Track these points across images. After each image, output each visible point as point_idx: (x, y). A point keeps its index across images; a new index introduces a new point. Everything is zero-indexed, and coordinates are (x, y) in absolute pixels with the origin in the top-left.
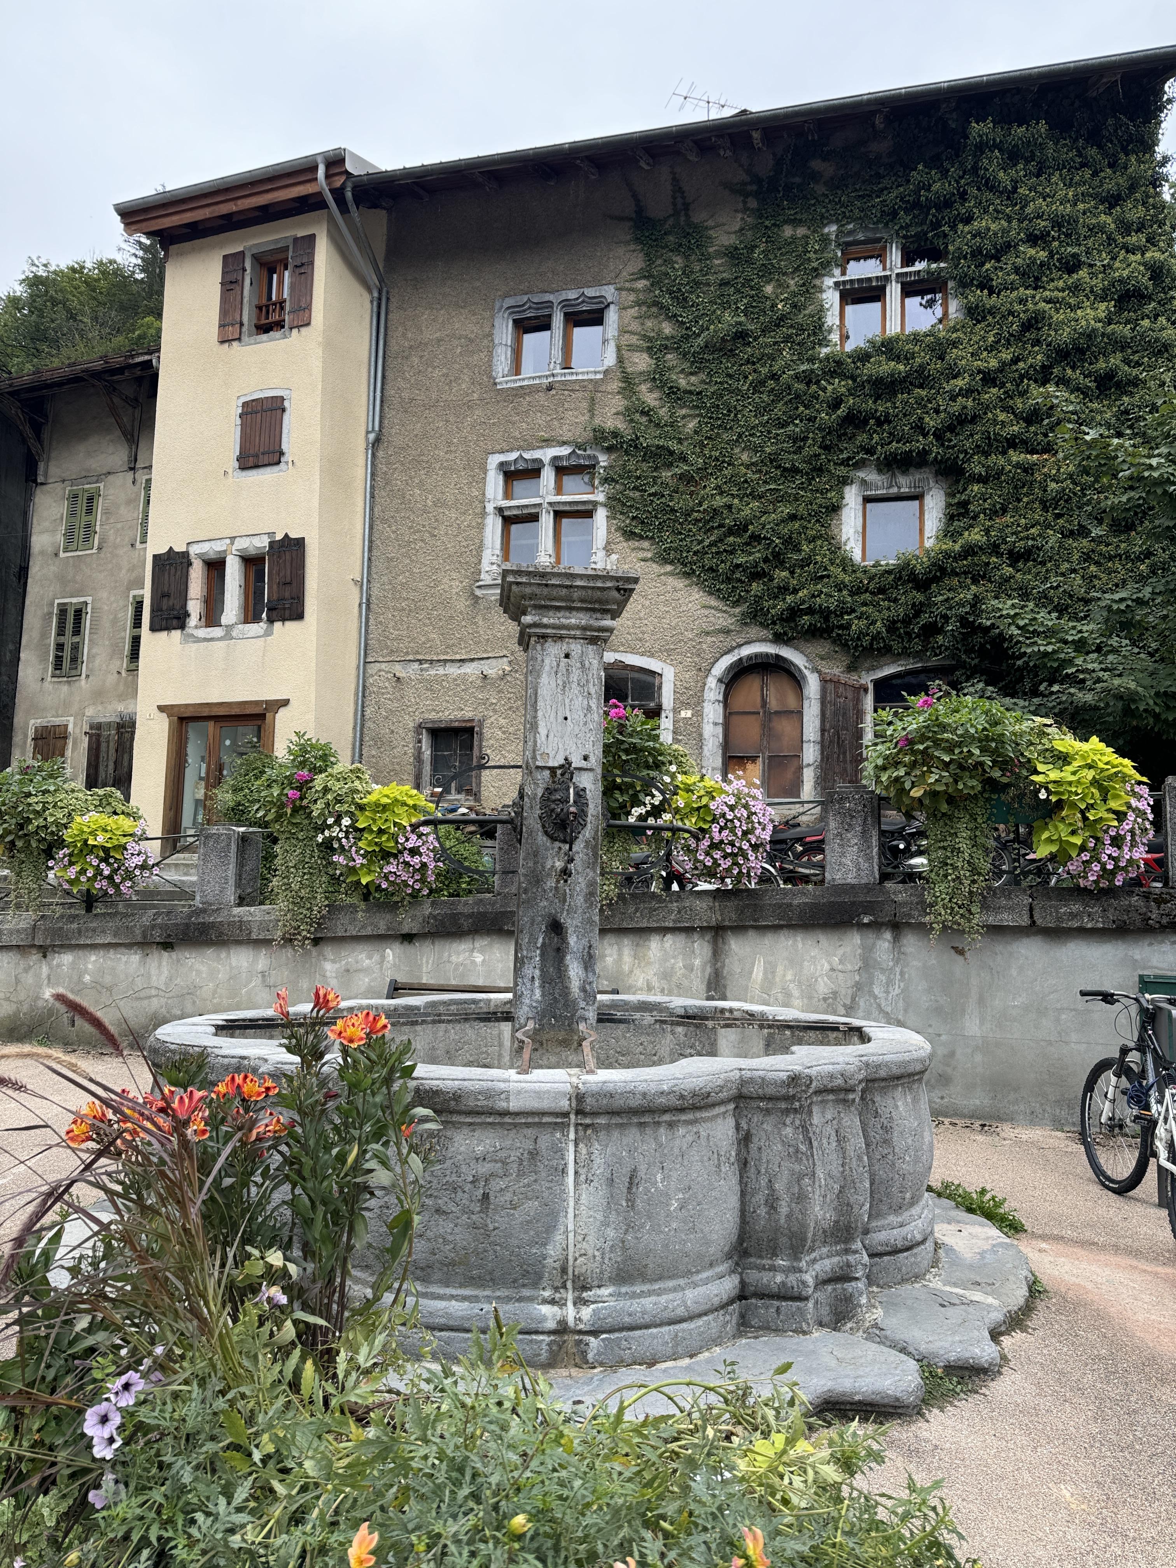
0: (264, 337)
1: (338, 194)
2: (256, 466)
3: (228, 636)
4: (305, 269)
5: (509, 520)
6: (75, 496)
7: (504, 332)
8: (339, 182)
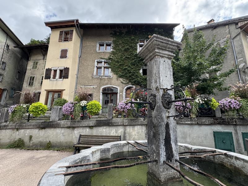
0: (65, 42)
1: (77, 25)
2: (63, 58)
3: (57, 80)
4: (72, 34)
5: (98, 68)
6: (35, 62)
7: (98, 45)
8: (77, 23)
